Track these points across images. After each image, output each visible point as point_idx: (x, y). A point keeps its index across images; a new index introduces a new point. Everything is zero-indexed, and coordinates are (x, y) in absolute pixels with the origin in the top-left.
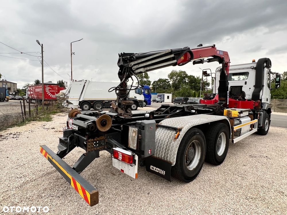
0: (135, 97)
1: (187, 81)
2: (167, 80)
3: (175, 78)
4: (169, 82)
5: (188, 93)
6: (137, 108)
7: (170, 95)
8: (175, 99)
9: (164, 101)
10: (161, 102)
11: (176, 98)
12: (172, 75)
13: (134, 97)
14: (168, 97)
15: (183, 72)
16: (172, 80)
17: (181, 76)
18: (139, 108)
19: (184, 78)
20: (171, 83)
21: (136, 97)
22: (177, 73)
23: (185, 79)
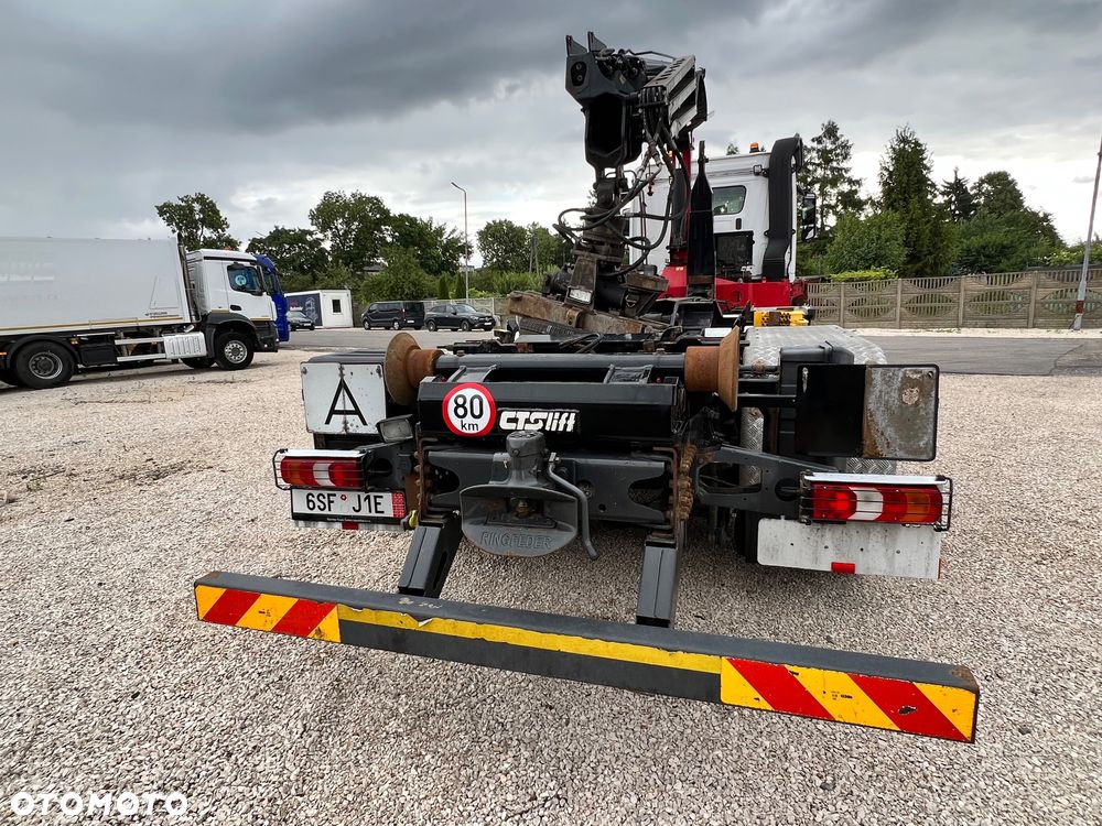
0: (234, 307)
1: (389, 239)
2: (311, 233)
3: (339, 224)
4: (318, 241)
5: (414, 285)
6: (250, 357)
7: (344, 297)
8: (370, 311)
9: (319, 322)
10: (312, 328)
11: (374, 307)
12: (327, 212)
13: (226, 308)
14: (336, 305)
15: (370, 200)
16: (329, 233)
17: (363, 219)
18: (258, 357)
19: (377, 224)
20: (327, 245)
21: (238, 308)
22: (346, 205)
23: (382, 232)
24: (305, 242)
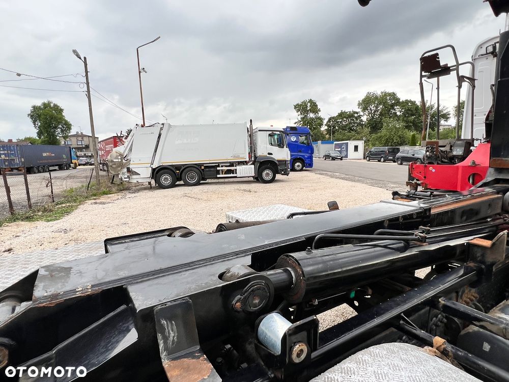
0: (270, 154)
1: (398, 113)
2: (357, 113)
3: (372, 107)
4: (360, 116)
5: (400, 137)
6: (274, 177)
7: (361, 144)
8: (370, 152)
9: (346, 156)
10: (341, 159)
11: (373, 149)
12: (366, 103)
13: (266, 154)
14: (356, 148)
15: (390, 94)
16: (367, 112)
17: (385, 104)
18: (278, 177)
19: (392, 106)
20: (364, 118)
21: (271, 154)
22: (376, 98)
23: (395, 110)
24: (354, 117)
